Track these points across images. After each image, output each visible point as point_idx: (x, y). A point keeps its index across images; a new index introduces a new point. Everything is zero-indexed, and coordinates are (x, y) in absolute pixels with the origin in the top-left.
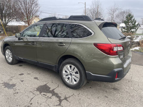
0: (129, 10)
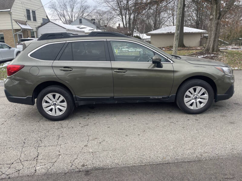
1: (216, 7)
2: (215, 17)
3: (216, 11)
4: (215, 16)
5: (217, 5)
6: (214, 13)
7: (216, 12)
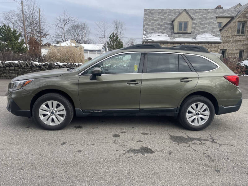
0: (84, 24)
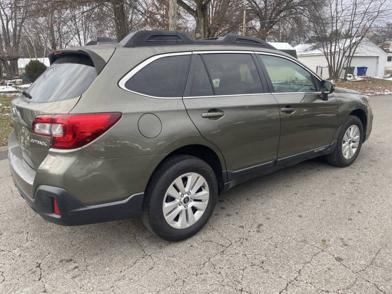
1: (203, 22)
2: (203, 35)
3: (204, 26)
4: (203, 33)
5: (204, 18)
6: (202, 30)
7: (204, 29)
